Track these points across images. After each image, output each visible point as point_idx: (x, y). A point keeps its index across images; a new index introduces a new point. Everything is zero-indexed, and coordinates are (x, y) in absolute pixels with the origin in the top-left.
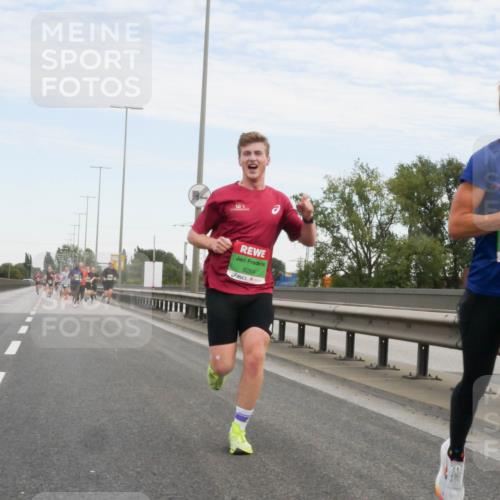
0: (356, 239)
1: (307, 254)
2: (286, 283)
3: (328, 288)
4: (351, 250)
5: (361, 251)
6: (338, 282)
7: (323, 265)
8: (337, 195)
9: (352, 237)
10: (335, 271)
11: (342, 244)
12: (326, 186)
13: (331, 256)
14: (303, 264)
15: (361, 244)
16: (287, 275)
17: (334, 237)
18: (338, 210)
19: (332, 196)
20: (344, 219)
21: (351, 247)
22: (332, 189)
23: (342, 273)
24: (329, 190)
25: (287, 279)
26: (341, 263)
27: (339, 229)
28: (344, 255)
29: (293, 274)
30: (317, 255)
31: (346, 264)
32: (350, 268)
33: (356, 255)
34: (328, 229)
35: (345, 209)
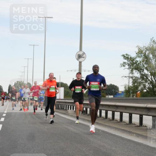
0: (151, 75)
1: (129, 82)
2: (119, 96)
3: (139, 98)
4: (149, 80)
5: (154, 80)
6: (143, 95)
7: (137, 88)
8: (142, 55)
9: (149, 74)
10: (142, 90)
11: (145, 77)
12: (137, 51)
13: (140, 83)
14: (127, 87)
15: (154, 77)
16: (119, 92)
17: (141, 74)
18: (143, 61)
19: (140, 55)
20: (146, 66)
21: (149, 78)
22: (140, 52)
23: (145, 91)
24: (139, 52)
25: (119, 94)
26: (145, 86)
27: (143, 70)
28: (146, 82)
29: (122, 92)
30: (134, 83)
31: (147, 87)
32: (149, 88)
33: (151, 82)
34: (138, 71)
35: (146, 61)
